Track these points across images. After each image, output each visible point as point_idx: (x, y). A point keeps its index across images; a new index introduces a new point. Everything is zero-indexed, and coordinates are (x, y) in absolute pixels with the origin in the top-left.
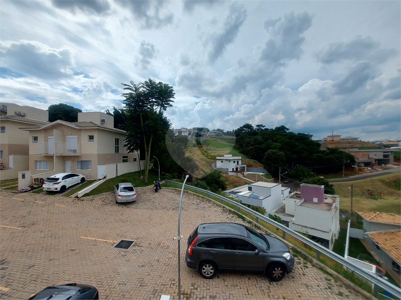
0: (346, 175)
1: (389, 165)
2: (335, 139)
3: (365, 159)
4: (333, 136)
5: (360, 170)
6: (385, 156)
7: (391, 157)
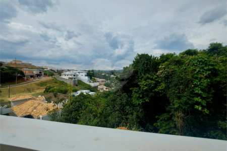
0: (18, 83)
1: (41, 77)
2: (17, 62)
3: (31, 74)
4: (16, 61)
5: (27, 79)
6: (40, 73)
7: (43, 73)
